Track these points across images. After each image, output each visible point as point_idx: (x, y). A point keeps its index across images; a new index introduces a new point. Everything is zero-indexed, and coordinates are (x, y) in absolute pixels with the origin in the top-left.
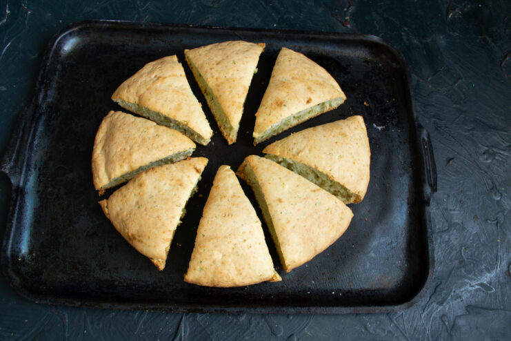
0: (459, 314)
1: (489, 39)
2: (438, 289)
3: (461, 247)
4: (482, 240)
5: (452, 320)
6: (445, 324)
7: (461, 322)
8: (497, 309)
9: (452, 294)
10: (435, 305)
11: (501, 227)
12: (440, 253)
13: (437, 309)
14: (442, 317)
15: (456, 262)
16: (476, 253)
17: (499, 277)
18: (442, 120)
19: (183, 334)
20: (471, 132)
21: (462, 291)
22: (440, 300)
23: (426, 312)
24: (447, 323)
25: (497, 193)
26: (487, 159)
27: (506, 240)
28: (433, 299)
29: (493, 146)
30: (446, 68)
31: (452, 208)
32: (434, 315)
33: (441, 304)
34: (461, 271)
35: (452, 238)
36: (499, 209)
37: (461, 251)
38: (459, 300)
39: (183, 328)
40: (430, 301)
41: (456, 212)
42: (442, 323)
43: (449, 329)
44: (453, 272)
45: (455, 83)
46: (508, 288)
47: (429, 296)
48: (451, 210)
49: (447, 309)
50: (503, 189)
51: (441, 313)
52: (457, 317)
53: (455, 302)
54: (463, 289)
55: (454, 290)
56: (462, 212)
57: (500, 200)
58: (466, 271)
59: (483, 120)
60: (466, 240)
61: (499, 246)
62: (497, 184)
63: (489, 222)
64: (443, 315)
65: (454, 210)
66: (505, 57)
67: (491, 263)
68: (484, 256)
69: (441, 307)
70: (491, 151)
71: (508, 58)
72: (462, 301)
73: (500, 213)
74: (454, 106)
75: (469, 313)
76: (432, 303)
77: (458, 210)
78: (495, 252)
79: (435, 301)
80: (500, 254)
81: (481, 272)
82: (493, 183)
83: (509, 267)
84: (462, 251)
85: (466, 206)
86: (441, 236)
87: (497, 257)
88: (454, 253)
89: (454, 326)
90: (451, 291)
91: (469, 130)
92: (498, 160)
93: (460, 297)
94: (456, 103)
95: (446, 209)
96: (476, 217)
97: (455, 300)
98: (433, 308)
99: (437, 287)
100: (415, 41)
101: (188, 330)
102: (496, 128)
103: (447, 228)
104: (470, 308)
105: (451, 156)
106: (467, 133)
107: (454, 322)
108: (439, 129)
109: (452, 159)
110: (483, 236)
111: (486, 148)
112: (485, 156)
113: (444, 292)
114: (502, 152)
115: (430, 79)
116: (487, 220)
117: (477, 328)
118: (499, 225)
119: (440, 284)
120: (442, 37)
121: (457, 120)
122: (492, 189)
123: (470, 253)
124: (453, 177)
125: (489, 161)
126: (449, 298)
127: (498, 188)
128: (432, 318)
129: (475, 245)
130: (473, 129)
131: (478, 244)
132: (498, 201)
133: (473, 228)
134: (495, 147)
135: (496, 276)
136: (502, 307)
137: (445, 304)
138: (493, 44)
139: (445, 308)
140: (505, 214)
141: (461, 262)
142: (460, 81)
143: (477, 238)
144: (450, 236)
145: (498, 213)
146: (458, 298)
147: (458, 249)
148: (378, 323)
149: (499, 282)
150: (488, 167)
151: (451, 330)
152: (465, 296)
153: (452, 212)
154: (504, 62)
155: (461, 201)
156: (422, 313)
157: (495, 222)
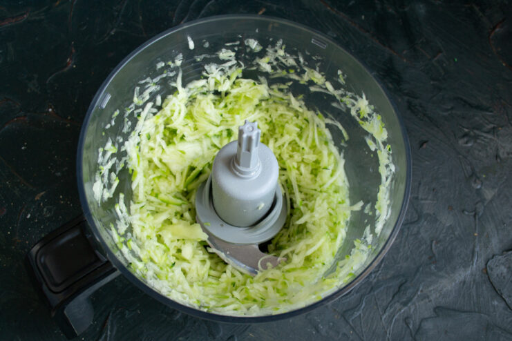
0: (427, 316)
1: (477, 8)
2: (403, 288)
3: (432, 241)
4: (456, 233)
5: (418, 322)
6: (408, 327)
7: (428, 325)
8: (470, 312)
9: (419, 293)
10: (398, 305)
11: (479, 219)
12: (407, 248)
13: (400, 310)
14: (406, 320)
15: (425, 258)
16: (449, 248)
17: (475, 275)
18: (417, 98)
19: (109, 333)
20: (449, 112)
21: (430, 291)
22: (404, 300)
23: (387, 314)
24: (411, 327)
25: (477, 181)
26: (467, 143)
27: (485, 234)
28: (396, 298)
29: (474, 128)
30: (425, 41)
31: (423, 197)
32: (396, 317)
33: (405, 304)
34: (430, 269)
35: (422, 231)
36: (479, 199)
37: (431, 246)
38: (427, 300)
39: (109, 327)
40: (393, 302)
41: (428, 202)
42: (405, 326)
43: (413, 333)
44: (421, 269)
45: (435, 57)
46: (484, 288)
47: (391, 295)
48: (422, 199)
49: (412, 310)
50: (484, 176)
51: (405, 315)
52: (422, 320)
53: (422, 302)
54: (431, 288)
55: (421, 289)
56: (435, 202)
57: (480, 189)
58: (436, 268)
59: (464, 98)
60: (438, 232)
61: (477, 240)
62: (477, 170)
63: (466, 213)
64: (407, 318)
65: (426, 199)
66: (494, 28)
67: (466, 259)
68: (458, 251)
69: (405, 308)
70: (472, 133)
71: (497, 30)
72: (430, 301)
73: (480, 204)
74: (432, 82)
75: (438, 316)
76: (395, 303)
77: (431, 200)
78: (471, 247)
79: (398, 301)
80: (477, 249)
81: (454, 270)
82: (473, 170)
83: (486, 264)
84: (433, 245)
85: (439, 195)
86: (408, 228)
87: (473, 252)
88: (423, 247)
89: (419, 329)
90: (418, 290)
91: (447, 110)
92: (479, 144)
93: (428, 297)
94: (433, 79)
95: (417, 198)
96: (451, 208)
97: (422, 300)
98: (395, 309)
99: (401, 285)
100: (390, 10)
101: (115, 328)
102: (479, 107)
103: (416, 219)
104: (439, 310)
105: (425, 139)
106: (445, 114)
107: (420, 325)
108: (413, 108)
109: (426, 142)
110: (458, 229)
111: (466, 130)
112: (465, 139)
113: (410, 291)
114: (485, 135)
115: (405, 52)
116: (463, 211)
117: (446, 332)
118: (477, 217)
119: (406, 282)
120: (421, 6)
121: (435, 98)
122: (471, 176)
123: (442, 248)
124: (427, 163)
125: (470, 145)
126: (416, 297)
127: (478, 175)
128: (394, 320)
129: (448, 238)
130: (452, 108)
131: (452, 238)
132: (477, 190)
133: (447, 220)
134: (477, 129)
135: (472, 274)
136: (477, 309)
137: (409, 305)
138: (481, 14)
139: (410, 309)
140: (485, 204)
141: (430, 258)
142: (440, 55)
143: (451, 231)
144: (419, 228)
145: (477, 203)
146: (425, 298)
147: (428, 242)
148: (331, 324)
149: (474, 281)
150: (468, 152)
151: (416, 333)
152: (434, 296)
153: (423, 202)
154: (493, 34)
155: (434, 190)
156: (383, 315)
157: (473, 213)
